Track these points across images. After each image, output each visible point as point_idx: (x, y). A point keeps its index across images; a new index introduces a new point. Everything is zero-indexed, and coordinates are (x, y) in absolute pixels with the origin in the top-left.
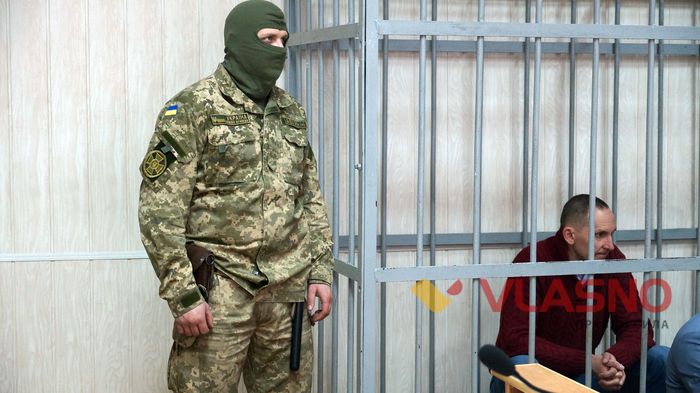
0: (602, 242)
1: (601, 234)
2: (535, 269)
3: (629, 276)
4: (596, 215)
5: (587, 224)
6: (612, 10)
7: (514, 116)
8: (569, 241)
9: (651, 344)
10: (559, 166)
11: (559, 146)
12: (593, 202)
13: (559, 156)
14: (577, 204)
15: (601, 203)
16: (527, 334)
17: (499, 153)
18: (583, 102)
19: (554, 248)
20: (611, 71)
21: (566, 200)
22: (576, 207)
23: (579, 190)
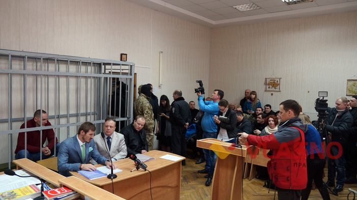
0: (44, 121)
1: (44, 120)
2: (26, 130)
3: (52, 129)
4: (43, 115)
5: (40, 117)
6: (47, 65)
7: (21, 89)
8: (36, 121)
9: (57, 143)
10: (34, 101)
11: (33, 96)
12: (41, 112)
13: (33, 99)
14: (38, 112)
15: (44, 112)
16: (24, 144)
17: (17, 98)
18: (39, 86)
19: (32, 123)
20: (47, 79)
21: (35, 111)
22: (38, 113)
23: (39, 109)
